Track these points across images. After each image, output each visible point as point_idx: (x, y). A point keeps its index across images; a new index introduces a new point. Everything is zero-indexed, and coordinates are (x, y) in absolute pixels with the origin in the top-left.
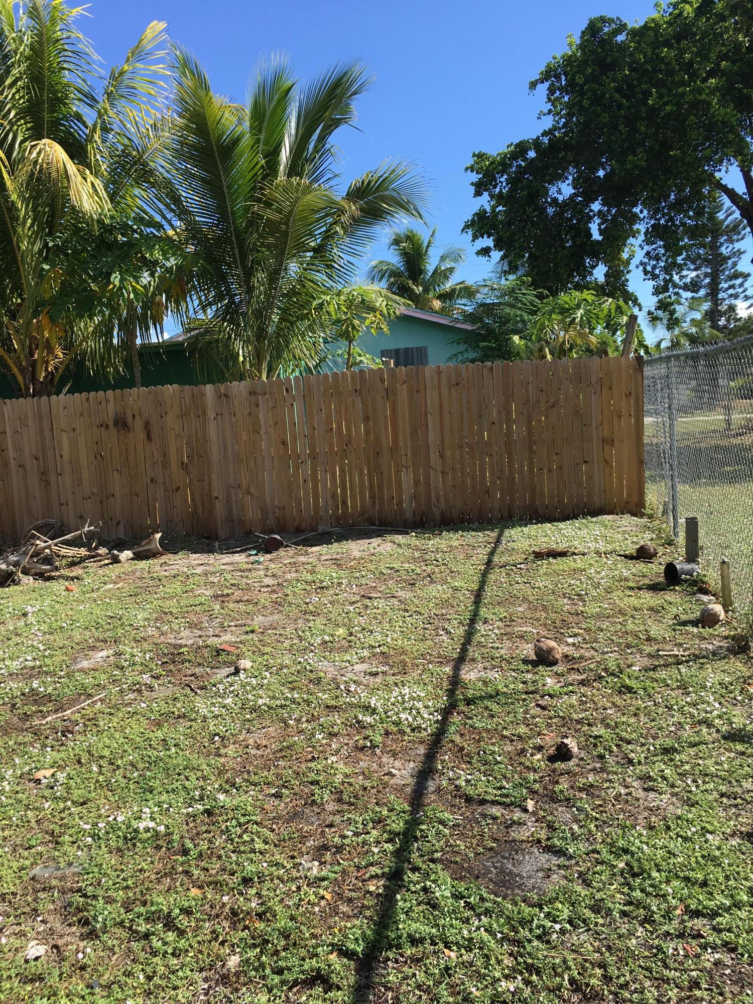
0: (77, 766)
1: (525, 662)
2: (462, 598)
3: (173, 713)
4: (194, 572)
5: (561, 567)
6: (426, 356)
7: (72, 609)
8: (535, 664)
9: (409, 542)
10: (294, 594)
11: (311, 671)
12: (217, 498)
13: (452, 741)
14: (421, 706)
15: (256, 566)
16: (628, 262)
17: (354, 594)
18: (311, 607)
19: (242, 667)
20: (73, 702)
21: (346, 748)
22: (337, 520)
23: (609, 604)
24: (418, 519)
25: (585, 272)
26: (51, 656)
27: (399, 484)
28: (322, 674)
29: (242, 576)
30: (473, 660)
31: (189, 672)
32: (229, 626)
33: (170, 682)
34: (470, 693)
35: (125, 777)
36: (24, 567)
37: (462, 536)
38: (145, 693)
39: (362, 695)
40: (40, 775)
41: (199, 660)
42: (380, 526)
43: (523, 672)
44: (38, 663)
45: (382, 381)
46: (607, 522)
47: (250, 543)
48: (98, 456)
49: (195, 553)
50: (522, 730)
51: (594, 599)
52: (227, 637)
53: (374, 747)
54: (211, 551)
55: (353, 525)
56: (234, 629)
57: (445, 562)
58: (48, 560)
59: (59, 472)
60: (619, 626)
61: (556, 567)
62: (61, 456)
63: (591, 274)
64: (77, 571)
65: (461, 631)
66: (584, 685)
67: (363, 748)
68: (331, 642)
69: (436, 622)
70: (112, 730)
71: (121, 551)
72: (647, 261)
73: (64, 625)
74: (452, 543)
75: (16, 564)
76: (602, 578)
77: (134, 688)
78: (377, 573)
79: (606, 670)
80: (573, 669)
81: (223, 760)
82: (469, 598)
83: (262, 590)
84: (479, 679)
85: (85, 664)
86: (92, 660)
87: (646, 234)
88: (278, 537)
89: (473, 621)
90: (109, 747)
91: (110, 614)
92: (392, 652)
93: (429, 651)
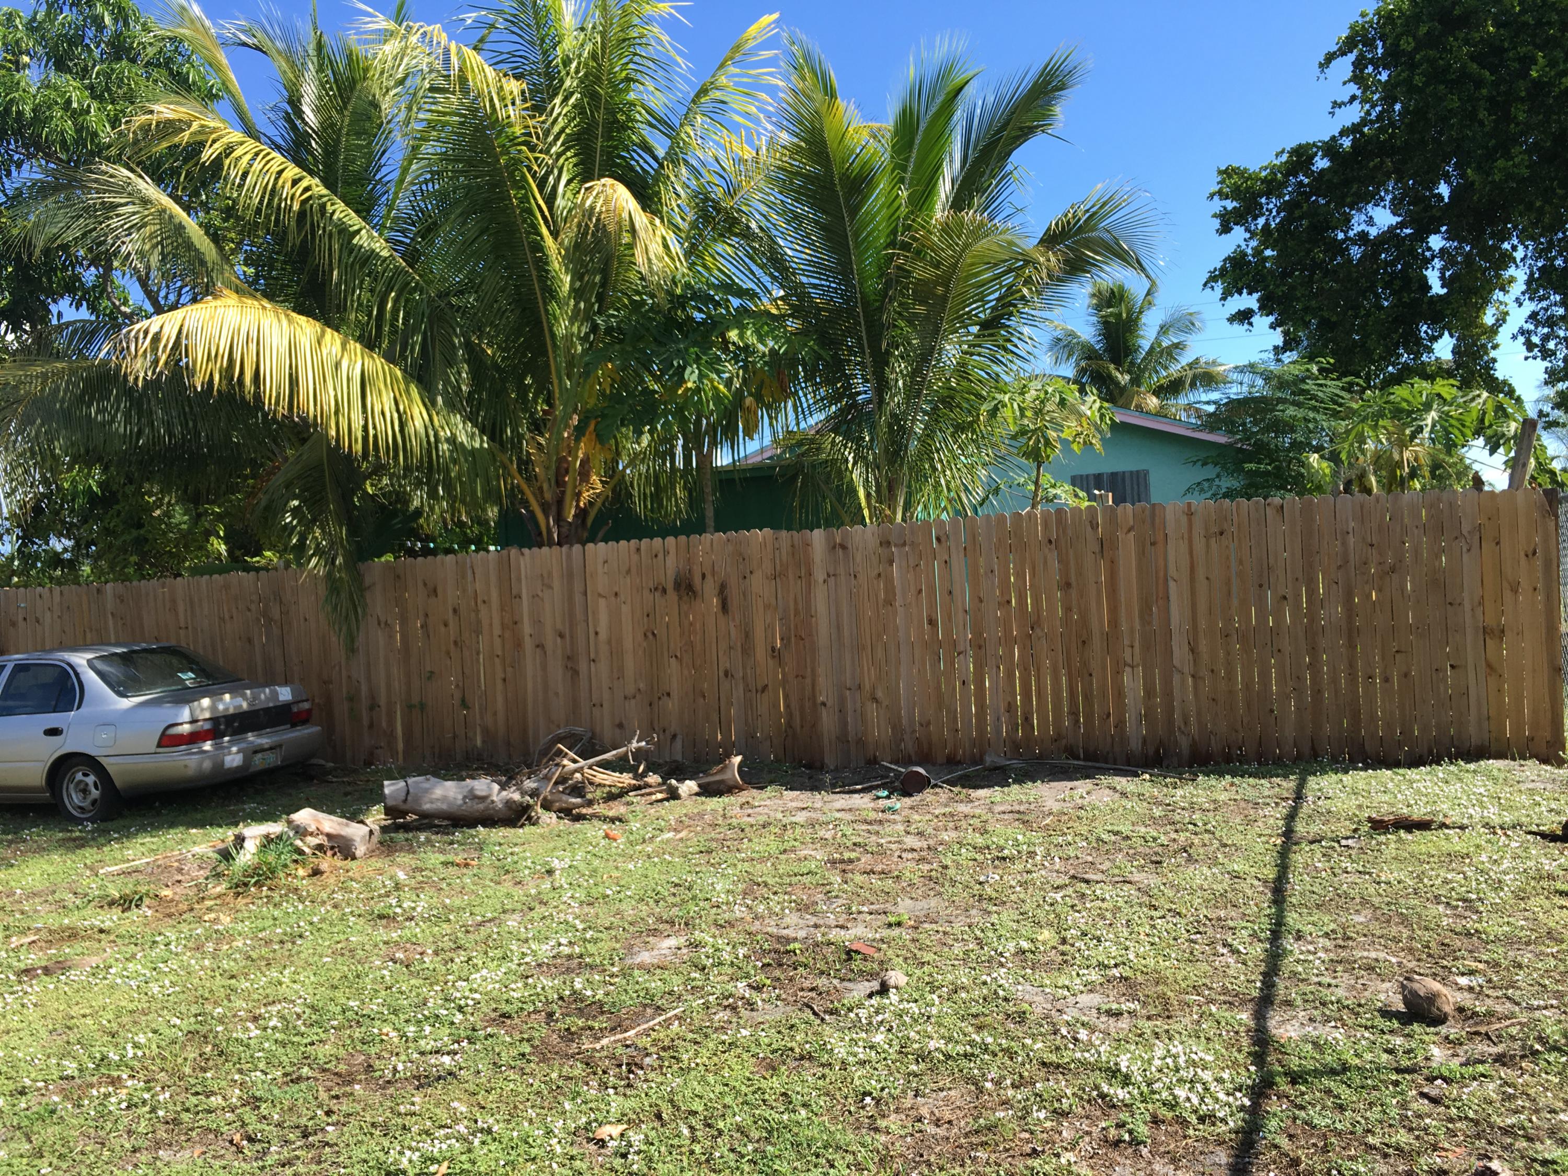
0: (657, 1124)
1: (1386, 1014)
2: (1249, 892)
3: (792, 1049)
4: (794, 819)
5: (1423, 849)
6: (1147, 486)
7: (617, 868)
8: (1407, 1018)
9: (1141, 790)
10: (958, 866)
11: (1006, 1000)
12: (824, 704)
13: (1276, 1147)
14: (1210, 1079)
15: (888, 816)
16: (1493, 331)
17: (1058, 872)
18: (989, 890)
19: (892, 982)
20: (637, 1018)
21: (1087, 1139)
22: (1015, 746)
23: (1526, 919)
24: (1151, 751)
25: (1418, 346)
26: (595, 941)
27: (1120, 693)
28: (1025, 1006)
29: (869, 832)
30: (1289, 1003)
31: (807, 984)
32: (860, 913)
33: (778, 998)
34: (1294, 1063)
35: (732, 1150)
36: (545, 799)
37: (1232, 784)
38: (744, 1013)
39: (1102, 1049)
40: (605, 1132)
41: (821, 965)
42: (1085, 760)
43: (1383, 1032)
44: (577, 950)
45: (1095, 526)
46: (1495, 772)
47: (876, 778)
48: (650, 634)
49: (791, 789)
50: (1402, 1137)
51: (1496, 909)
52: (858, 930)
53: (1136, 1142)
54: (815, 787)
55: (1041, 756)
56: (868, 917)
57: (1209, 827)
58: (578, 790)
59: (592, 656)
60: (1553, 962)
61: (1414, 848)
62: (597, 633)
63: (1430, 350)
64: (617, 809)
65: (1258, 950)
66: (1504, 1065)
67: (1117, 1143)
68: (1033, 952)
69: (1210, 931)
70: (701, 1068)
71: (681, 780)
72: (1532, 327)
73: (609, 892)
74: (1215, 796)
75: (534, 794)
76: (1505, 873)
77: (726, 1003)
78: (1092, 839)
79: (1540, 1039)
80: (1477, 1033)
81: (883, 1138)
82: (1262, 893)
83: (904, 855)
84: (1305, 1039)
85: (645, 957)
86: (656, 952)
87: (1529, 283)
88: (921, 770)
89: (1276, 935)
90: (701, 1097)
91: (674, 879)
92: (1140, 978)
93: (1207, 981)
